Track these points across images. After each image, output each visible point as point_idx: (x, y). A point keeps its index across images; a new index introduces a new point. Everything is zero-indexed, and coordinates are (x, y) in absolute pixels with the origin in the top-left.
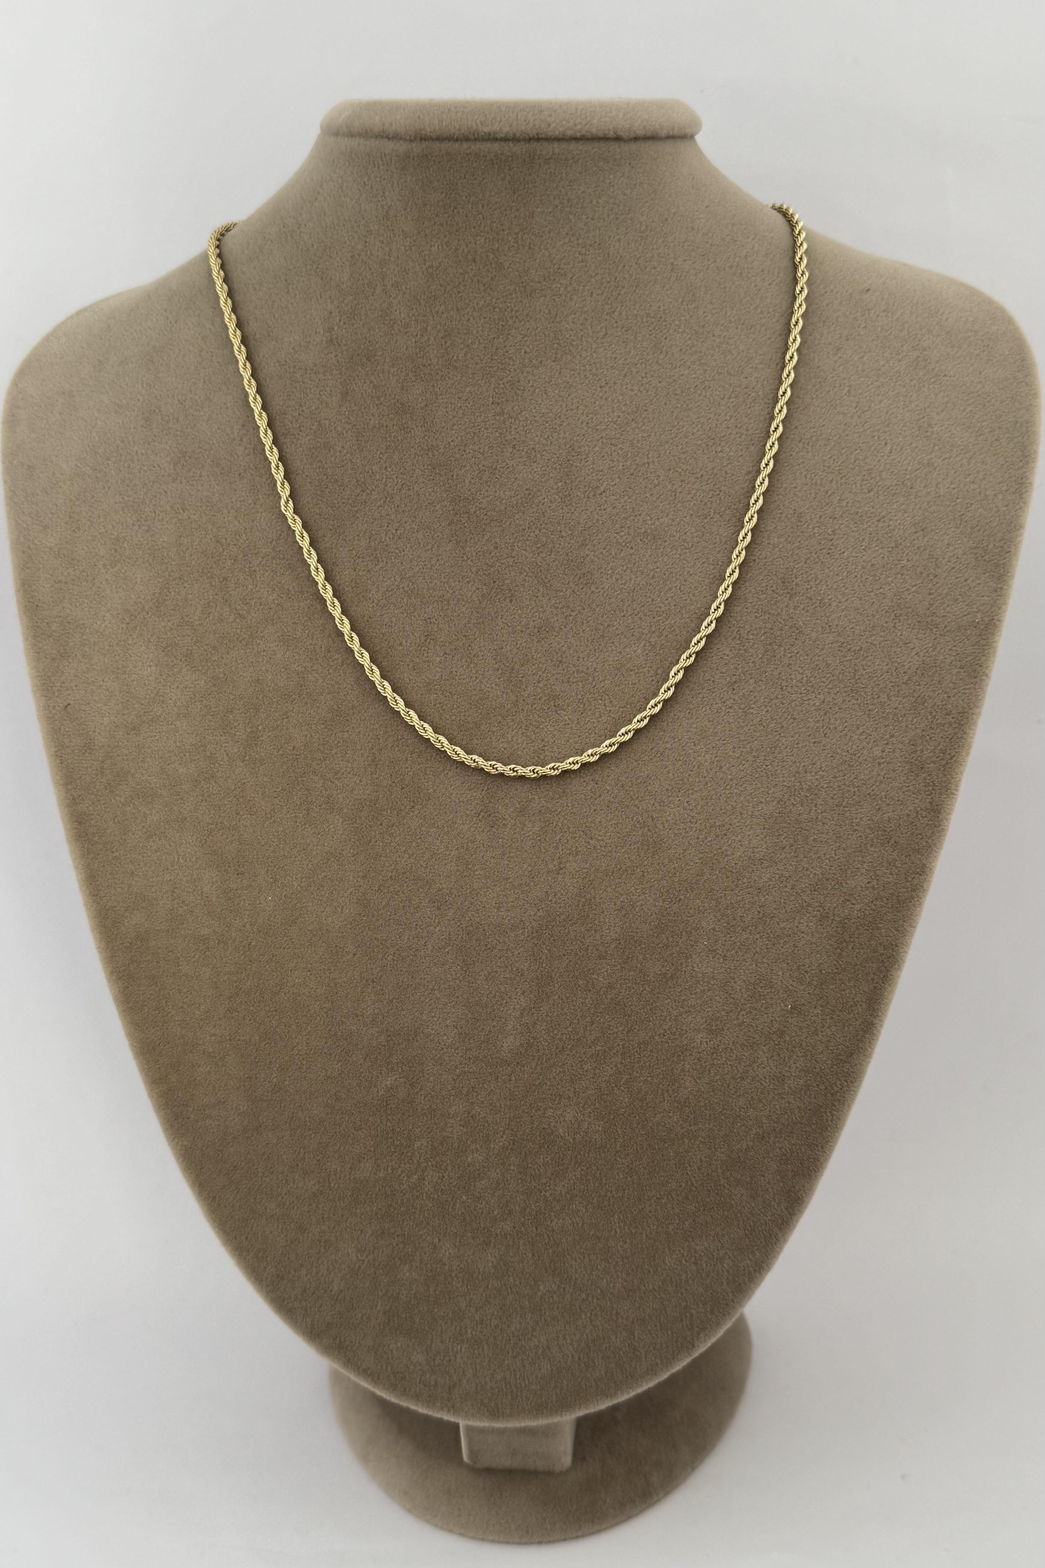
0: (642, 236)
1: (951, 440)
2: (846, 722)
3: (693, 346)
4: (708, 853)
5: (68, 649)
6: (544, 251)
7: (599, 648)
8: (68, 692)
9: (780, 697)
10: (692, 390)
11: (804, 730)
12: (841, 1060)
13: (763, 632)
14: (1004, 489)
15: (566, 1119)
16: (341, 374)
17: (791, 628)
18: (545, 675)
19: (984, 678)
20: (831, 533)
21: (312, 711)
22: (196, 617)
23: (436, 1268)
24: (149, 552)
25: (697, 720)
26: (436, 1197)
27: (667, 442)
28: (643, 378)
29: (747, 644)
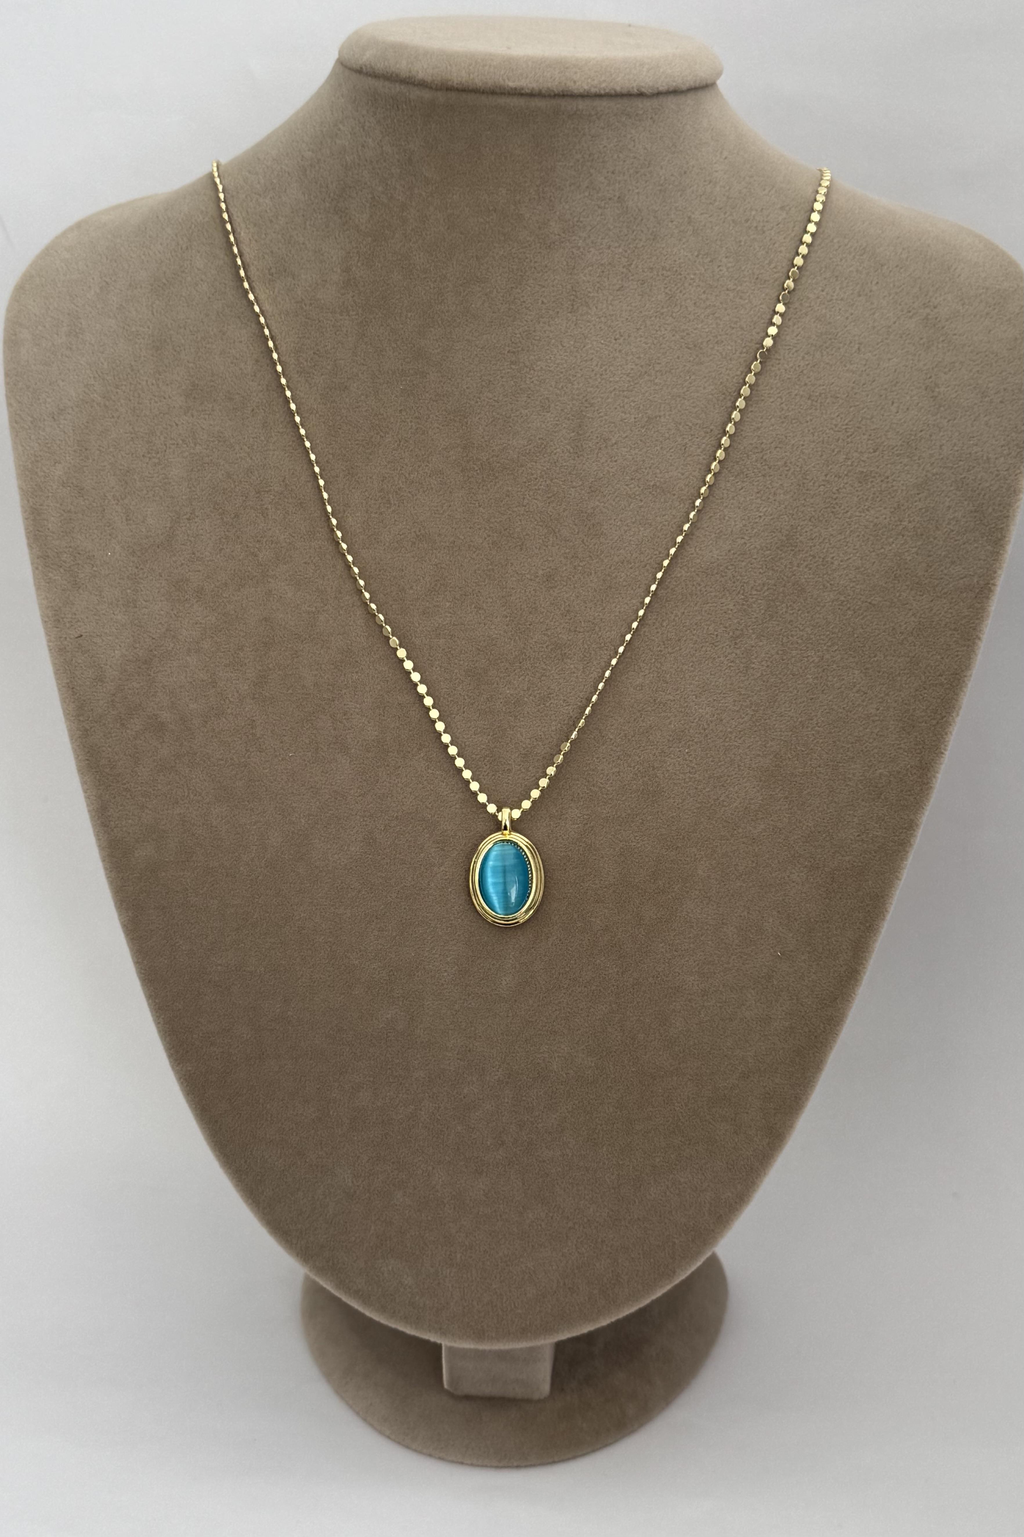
0: (660, 190)
1: (957, 401)
2: (843, 679)
3: (707, 299)
4: (705, 803)
5: (78, 580)
6: (564, 204)
7: (606, 599)
8: (79, 624)
9: (780, 652)
10: (705, 344)
11: (802, 686)
12: (826, 1004)
13: (766, 588)
14: (1005, 452)
15: (560, 1055)
16: (357, 314)
17: (794, 585)
18: (552, 623)
19: (977, 641)
20: (836, 492)
21: (322, 651)
22: (207, 553)
23: (430, 1194)
24: (160, 484)
25: (700, 673)
26: (432, 1126)
27: (679, 396)
28: (657, 331)
29: (751, 600)
